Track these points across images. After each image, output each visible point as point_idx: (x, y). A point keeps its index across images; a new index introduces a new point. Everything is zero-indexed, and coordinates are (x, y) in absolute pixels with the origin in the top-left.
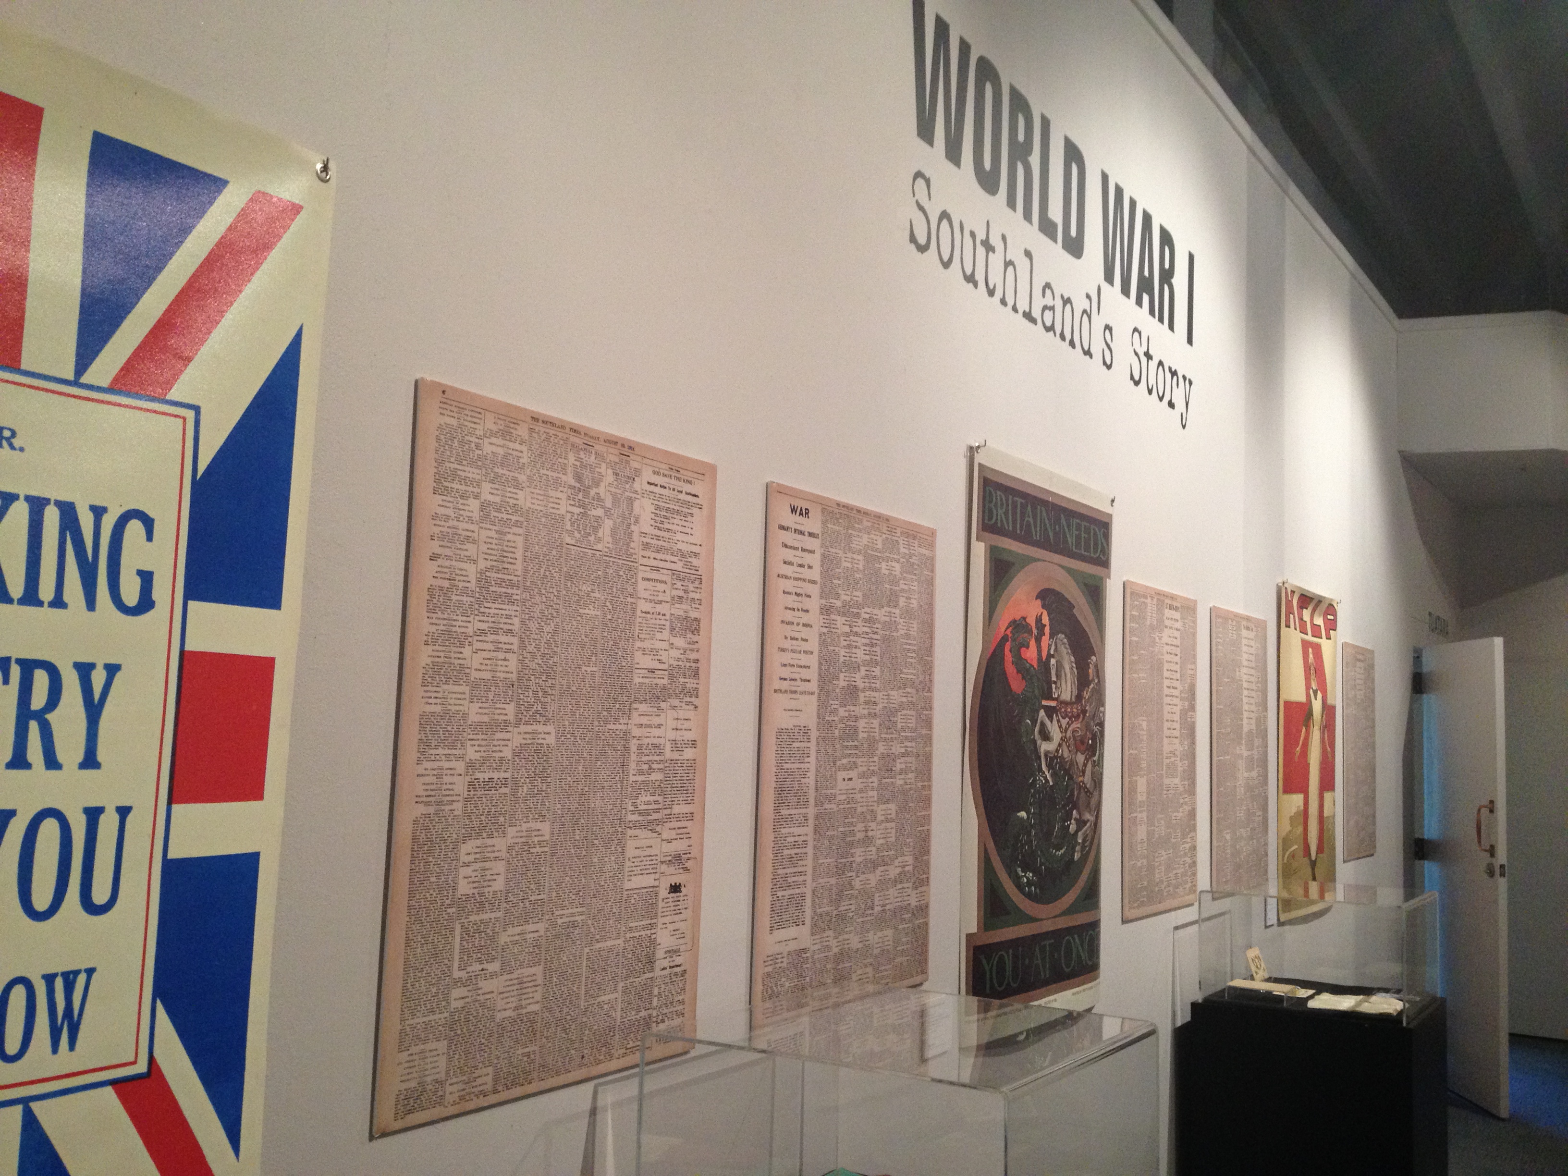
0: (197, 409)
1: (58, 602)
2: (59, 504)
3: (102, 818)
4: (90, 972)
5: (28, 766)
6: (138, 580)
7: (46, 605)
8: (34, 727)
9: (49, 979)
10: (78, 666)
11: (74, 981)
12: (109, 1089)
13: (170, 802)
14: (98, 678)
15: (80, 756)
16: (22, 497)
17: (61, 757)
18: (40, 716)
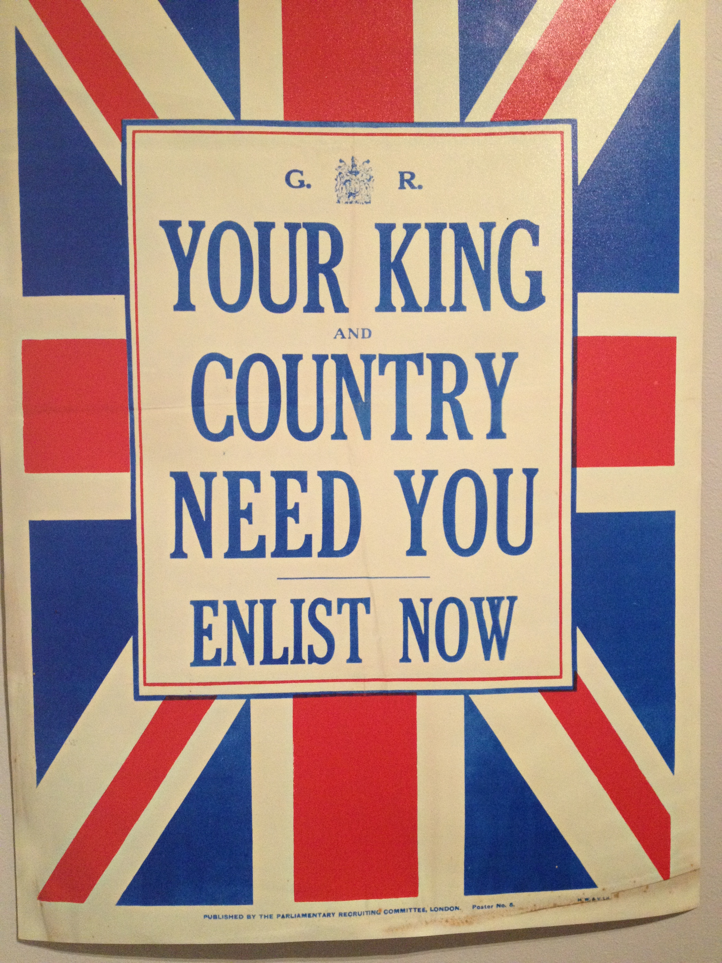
0: (573, 122)
1: (458, 306)
2: (453, 226)
3: (511, 478)
4: (512, 600)
5: (444, 437)
6: (527, 281)
7: (448, 309)
8: (446, 406)
9: (477, 602)
10: (479, 356)
11: (498, 606)
12: (539, 695)
13: (574, 465)
14: (498, 366)
15: (487, 429)
16: (423, 226)
17: (471, 430)
18: (451, 398)
